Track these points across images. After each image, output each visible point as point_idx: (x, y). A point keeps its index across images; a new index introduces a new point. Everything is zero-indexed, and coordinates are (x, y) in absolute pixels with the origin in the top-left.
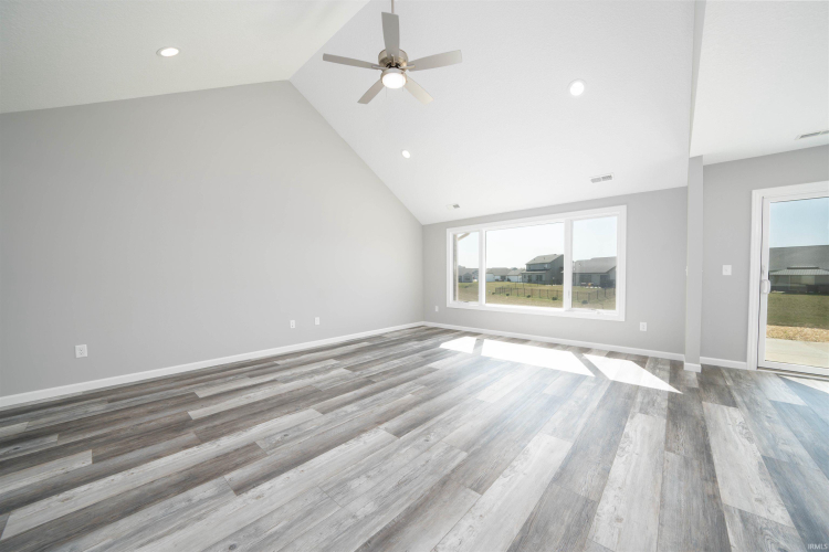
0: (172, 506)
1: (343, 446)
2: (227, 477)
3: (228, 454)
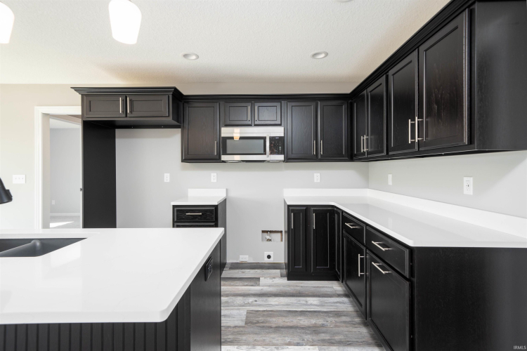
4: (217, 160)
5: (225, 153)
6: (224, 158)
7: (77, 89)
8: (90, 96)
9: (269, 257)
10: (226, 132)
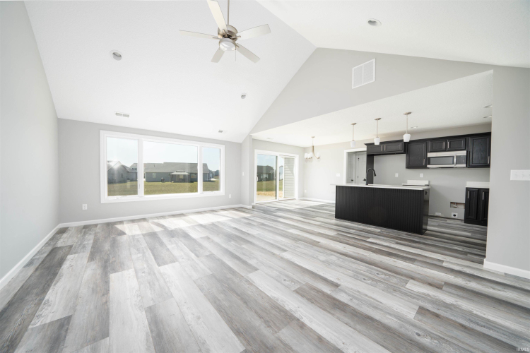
0: (358, 304)
1: (296, 262)
2: (329, 292)
3: (308, 299)
4: (425, 167)
5: (429, 164)
6: (428, 166)
7: (366, 144)
8: (370, 145)
9: (455, 215)
10: (430, 155)
